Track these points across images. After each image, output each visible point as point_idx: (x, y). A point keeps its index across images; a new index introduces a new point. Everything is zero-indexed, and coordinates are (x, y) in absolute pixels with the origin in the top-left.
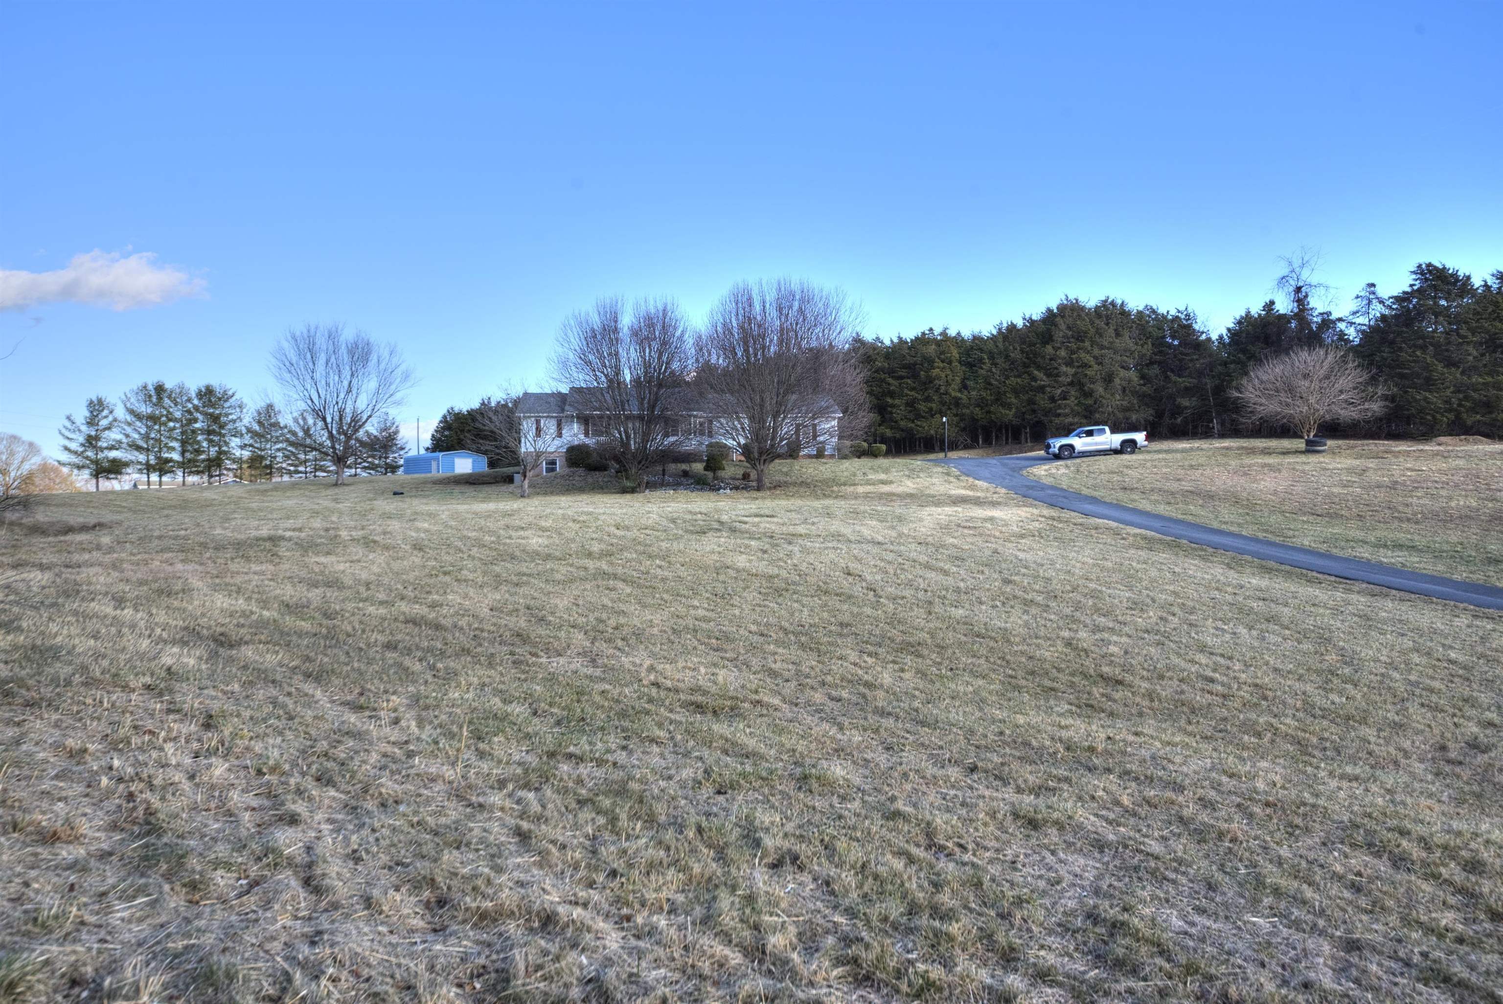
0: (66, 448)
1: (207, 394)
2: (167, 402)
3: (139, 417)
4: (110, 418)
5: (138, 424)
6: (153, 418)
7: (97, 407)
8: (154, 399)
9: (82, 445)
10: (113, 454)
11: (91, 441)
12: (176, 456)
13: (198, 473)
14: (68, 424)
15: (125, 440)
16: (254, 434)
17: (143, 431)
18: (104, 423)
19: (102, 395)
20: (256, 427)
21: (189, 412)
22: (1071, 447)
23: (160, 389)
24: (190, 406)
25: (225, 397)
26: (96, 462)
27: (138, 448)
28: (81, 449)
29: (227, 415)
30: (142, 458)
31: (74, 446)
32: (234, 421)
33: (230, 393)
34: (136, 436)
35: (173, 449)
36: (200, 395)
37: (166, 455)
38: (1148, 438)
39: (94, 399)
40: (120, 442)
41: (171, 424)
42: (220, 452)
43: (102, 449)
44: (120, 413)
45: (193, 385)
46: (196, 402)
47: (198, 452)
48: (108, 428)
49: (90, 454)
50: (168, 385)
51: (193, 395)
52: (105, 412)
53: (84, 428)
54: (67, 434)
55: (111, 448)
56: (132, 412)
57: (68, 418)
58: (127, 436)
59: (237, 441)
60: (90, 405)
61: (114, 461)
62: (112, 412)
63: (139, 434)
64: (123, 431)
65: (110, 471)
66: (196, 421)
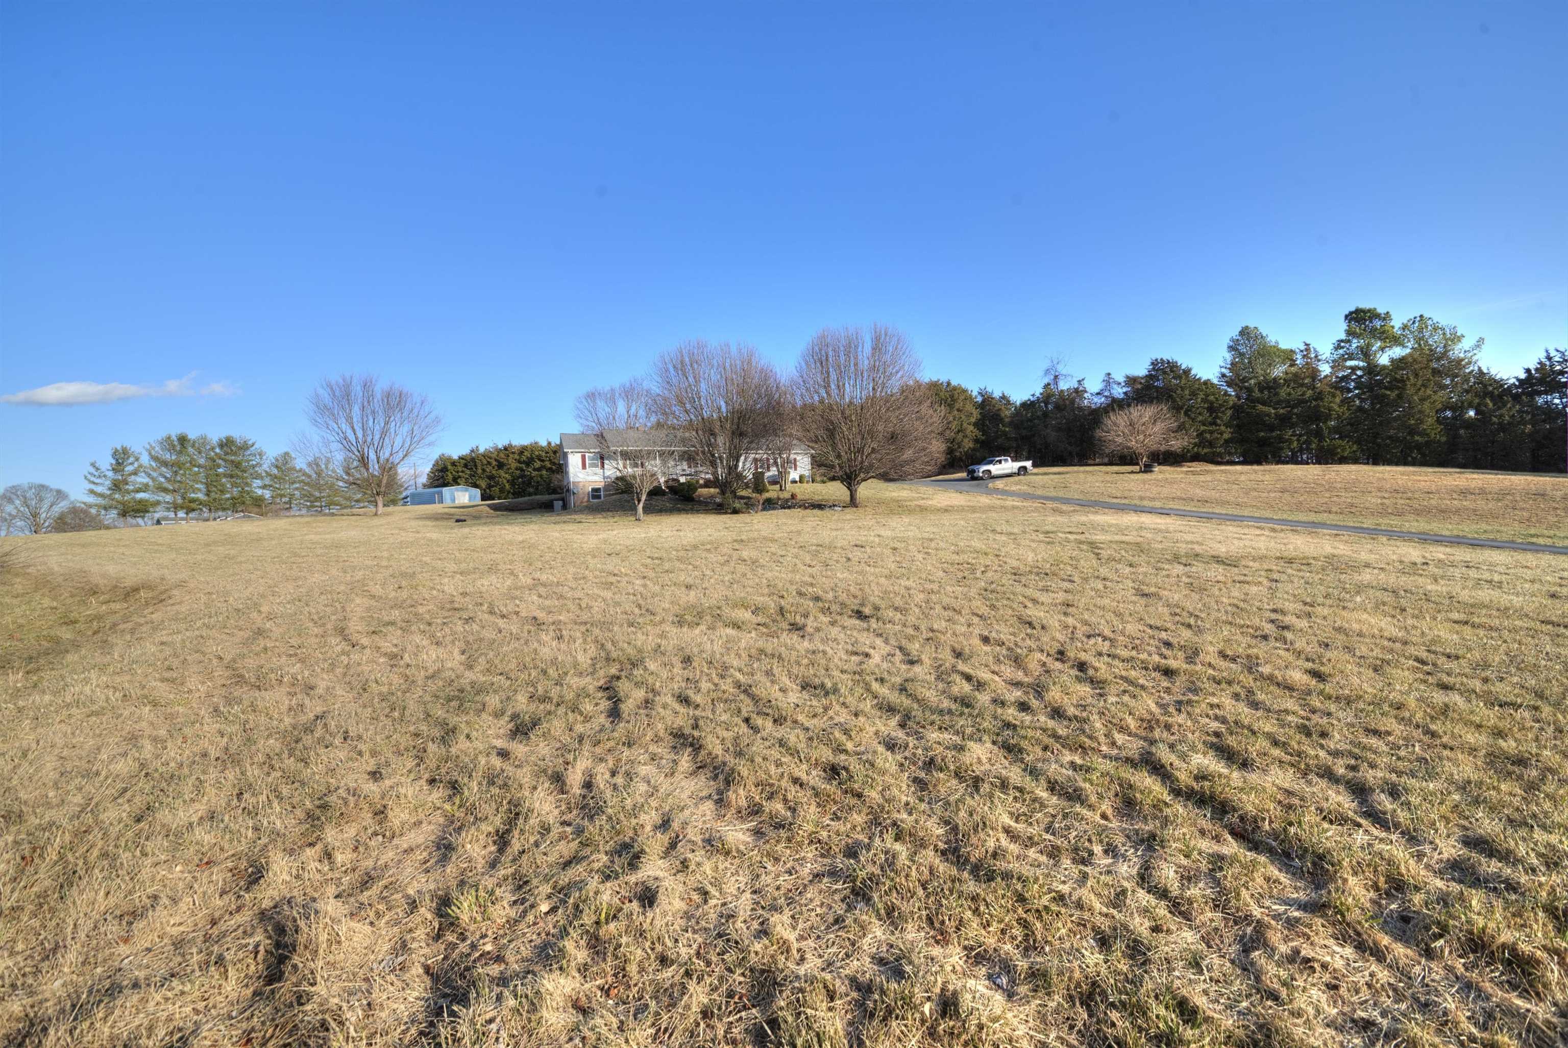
0: (92, 492)
1: (227, 444)
2: (191, 451)
3: (165, 464)
4: (136, 465)
5: (164, 469)
6: (178, 464)
7: (121, 457)
8: (178, 448)
9: (110, 489)
10: (141, 496)
11: (116, 486)
12: (201, 496)
13: (224, 510)
14: (93, 470)
15: (151, 483)
16: (274, 477)
17: (168, 475)
18: (130, 468)
19: (127, 444)
20: (275, 471)
21: (212, 459)
23: (183, 440)
24: (212, 454)
25: (245, 447)
26: (123, 504)
27: (165, 490)
28: (109, 492)
29: (248, 461)
30: (168, 498)
31: (99, 489)
32: (254, 467)
33: (250, 443)
34: (163, 480)
35: (199, 490)
36: (221, 445)
37: (193, 495)
39: (119, 448)
40: (146, 485)
41: (196, 469)
42: (243, 492)
43: (128, 492)
44: (145, 460)
46: (218, 450)
47: (221, 492)
48: (135, 473)
49: (116, 496)
50: (192, 435)
51: (214, 443)
52: (131, 460)
53: (110, 474)
54: (92, 479)
55: (138, 491)
56: (155, 458)
57: (93, 465)
58: (153, 479)
59: (258, 482)
60: (115, 453)
61: (141, 501)
62: (137, 459)
63: (166, 478)
64: (149, 475)
65: (138, 511)
66: (219, 466)
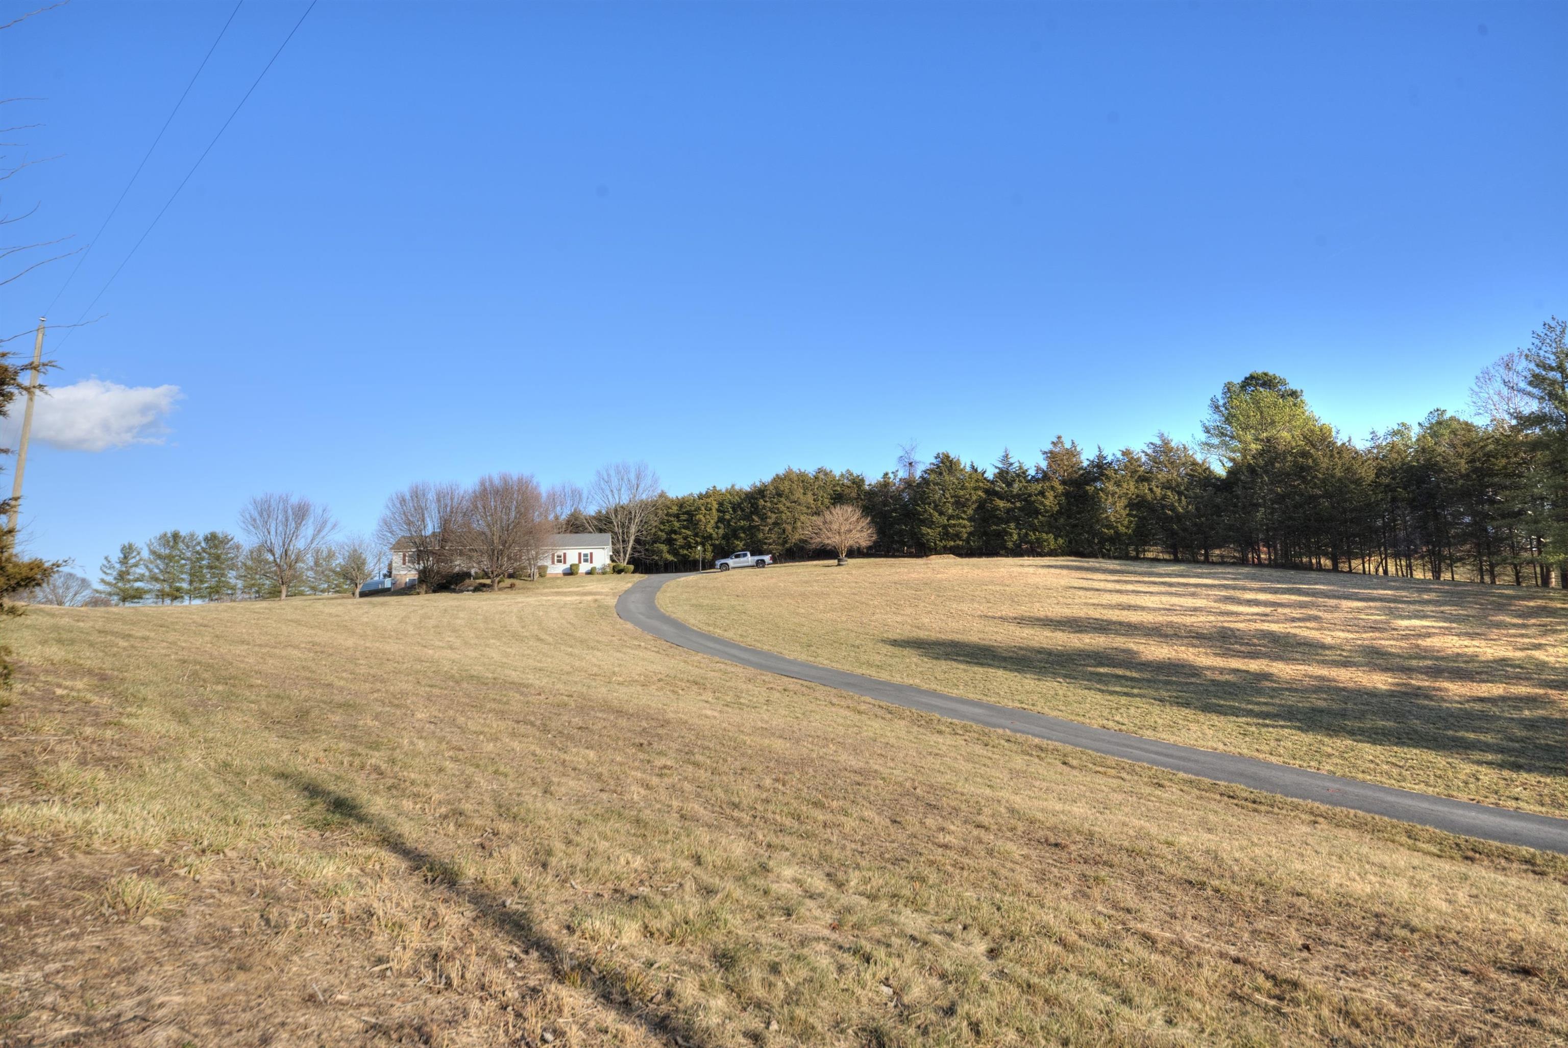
0: (103, 581)
1: (212, 539)
2: (181, 546)
3: (159, 557)
4: (138, 558)
5: (158, 562)
6: (170, 558)
7: (127, 552)
8: (171, 544)
9: (115, 578)
10: (138, 584)
11: (121, 576)
12: (185, 585)
13: (202, 597)
14: (105, 563)
15: (147, 574)
16: (247, 568)
17: (161, 567)
18: (132, 561)
19: (132, 541)
20: (249, 563)
21: (198, 552)
23: (176, 536)
24: (198, 548)
25: (225, 541)
26: (123, 591)
27: (157, 580)
28: (114, 581)
29: (227, 554)
30: (158, 586)
31: (109, 579)
32: (232, 559)
33: (230, 537)
34: (157, 571)
35: (183, 580)
36: (206, 539)
37: (178, 585)
39: (127, 544)
40: (143, 575)
41: (183, 562)
42: (219, 581)
43: (129, 581)
44: (145, 554)
45: (201, 533)
46: (203, 544)
47: (202, 582)
48: (136, 565)
49: (120, 584)
50: (183, 533)
51: (201, 538)
52: (135, 554)
53: (118, 566)
54: (105, 570)
55: (137, 580)
56: (153, 552)
57: (106, 558)
58: (150, 571)
59: (234, 573)
60: (123, 549)
61: (137, 589)
62: (139, 553)
63: (157, 567)
64: (147, 567)
65: (134, 597)
66: (202, 559)
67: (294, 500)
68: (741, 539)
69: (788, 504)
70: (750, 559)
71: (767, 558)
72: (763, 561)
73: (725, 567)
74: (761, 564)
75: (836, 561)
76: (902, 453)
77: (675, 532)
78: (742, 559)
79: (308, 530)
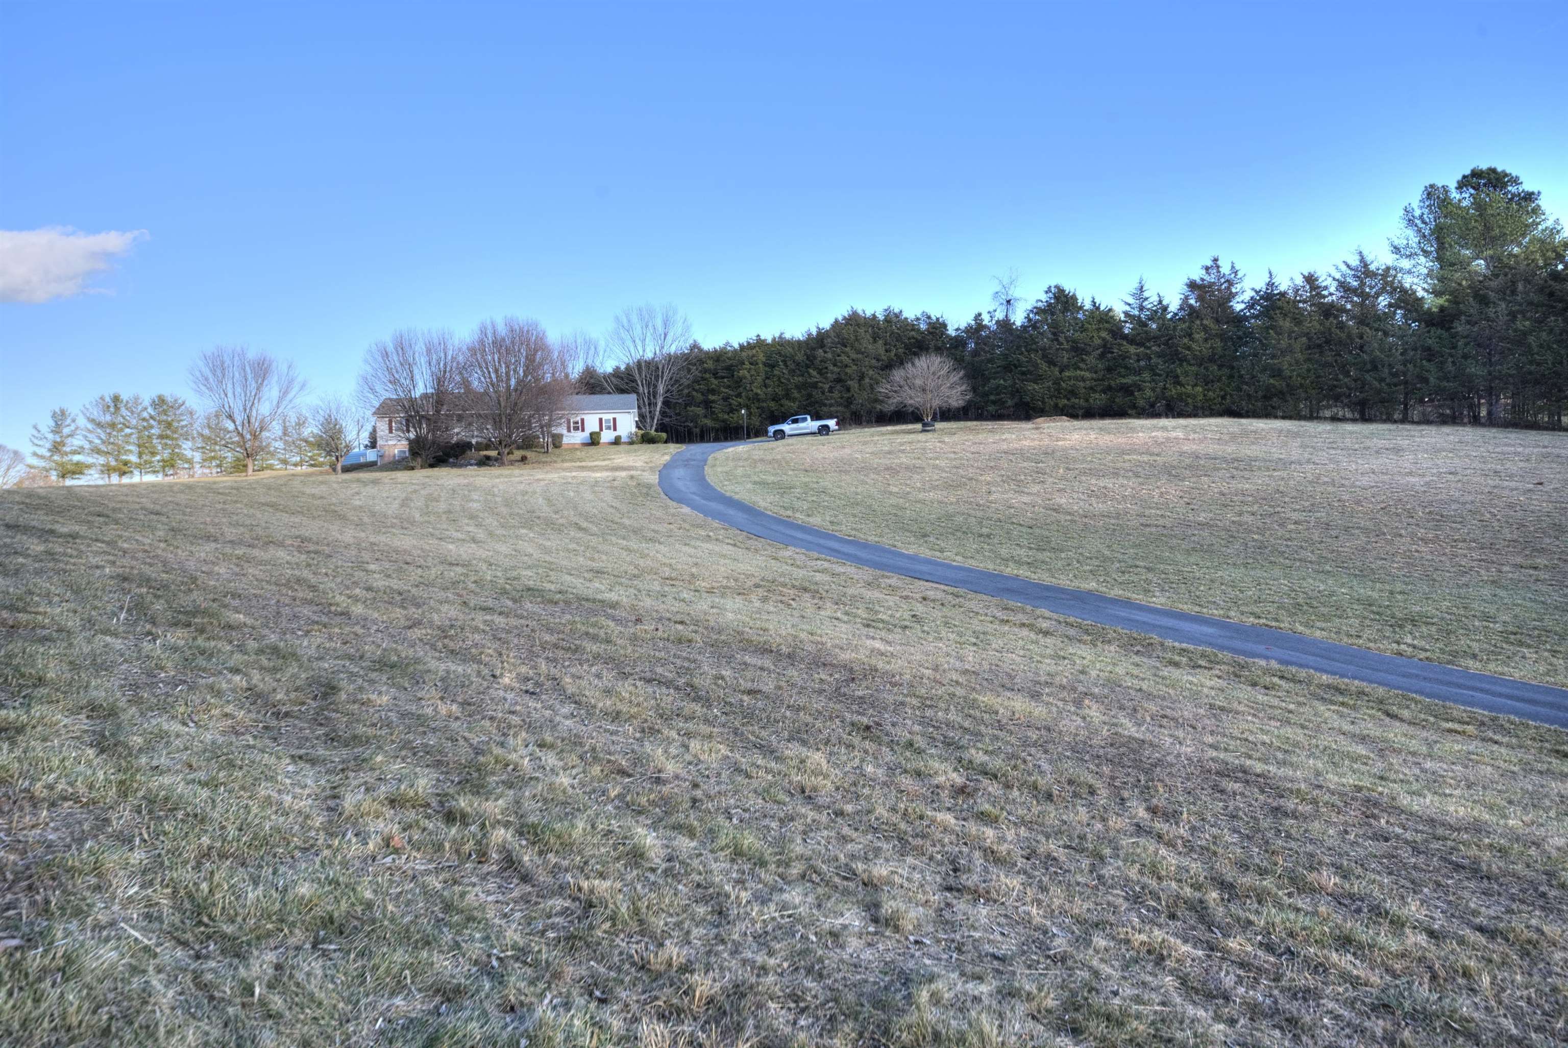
0: (35, 454)
1: (160, 404)
2: (124, 411)
3: (99, 425)
4: (73, 427)
5: (99, 431)
6: (113, 425)
7: (60, 418)
8: (112, 409)
9: (50, 450)
10: (76, 458)
11: (56, 448)
12: (133, 458)
13: (154, 472)
14: (35, 433)
15: (87, 446)
16: (205, 438)
17: (103, 436)
18: (66, 431)
19: (65, 406)
20: (206, 432)
21: (144, 419)
22: (782, 431)
23: (116, 399)
24: (145, 415)
25: (176, 405)
26: (62, 465)
27: (98, 452)
28: (48, 454)
29: (179, 421)
30: (102, 460)
31: (41, 451)
32: (186, 427)
33: (180, 401)
34: (97, 441)
35: (131, 451)
36: (154, 404)
37: (124, 457)
38: (838, 424)
39: (57, 410)
40: (82, 448)
41: (128, 431)
42: (173, 453)
43: (66, 454)
44: (82, 422)
46: (150, 410)
47: (153, 454)
48: (71, 435)
49: (56, 458)
50: (124, 397)
51: (147, 402)
52: (68, 421)
53: (50, 436)
54: (36, 441)
55: (75, 452)
56: (92, 421)
57: (35, 427)
58: (90, 442)
59: (190, 444)
60: (54, 415)
61: (77, 464)
62: (74, 421)
63: (100, 438)
64: (86, 437)
65: (74, 473)
66: (152, 427)
67: (252, 354)
68: (794, 400)
69: (854, 356)
70: (811, 425)
71: (832, 423)
72: (826, 427)
73: (780, 435)
74: (824, 430)
75: (919, 426)
76: (998, 288)
77: (713, 392)
78: (801, 425)
79: (271, 392)
